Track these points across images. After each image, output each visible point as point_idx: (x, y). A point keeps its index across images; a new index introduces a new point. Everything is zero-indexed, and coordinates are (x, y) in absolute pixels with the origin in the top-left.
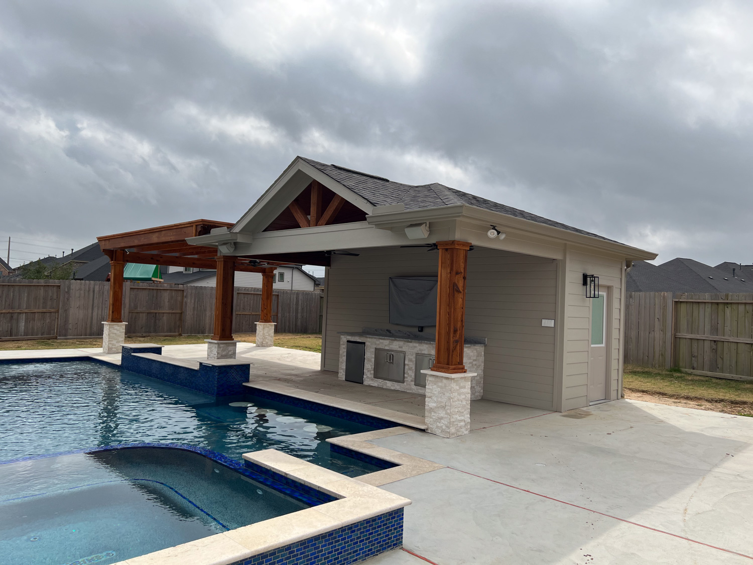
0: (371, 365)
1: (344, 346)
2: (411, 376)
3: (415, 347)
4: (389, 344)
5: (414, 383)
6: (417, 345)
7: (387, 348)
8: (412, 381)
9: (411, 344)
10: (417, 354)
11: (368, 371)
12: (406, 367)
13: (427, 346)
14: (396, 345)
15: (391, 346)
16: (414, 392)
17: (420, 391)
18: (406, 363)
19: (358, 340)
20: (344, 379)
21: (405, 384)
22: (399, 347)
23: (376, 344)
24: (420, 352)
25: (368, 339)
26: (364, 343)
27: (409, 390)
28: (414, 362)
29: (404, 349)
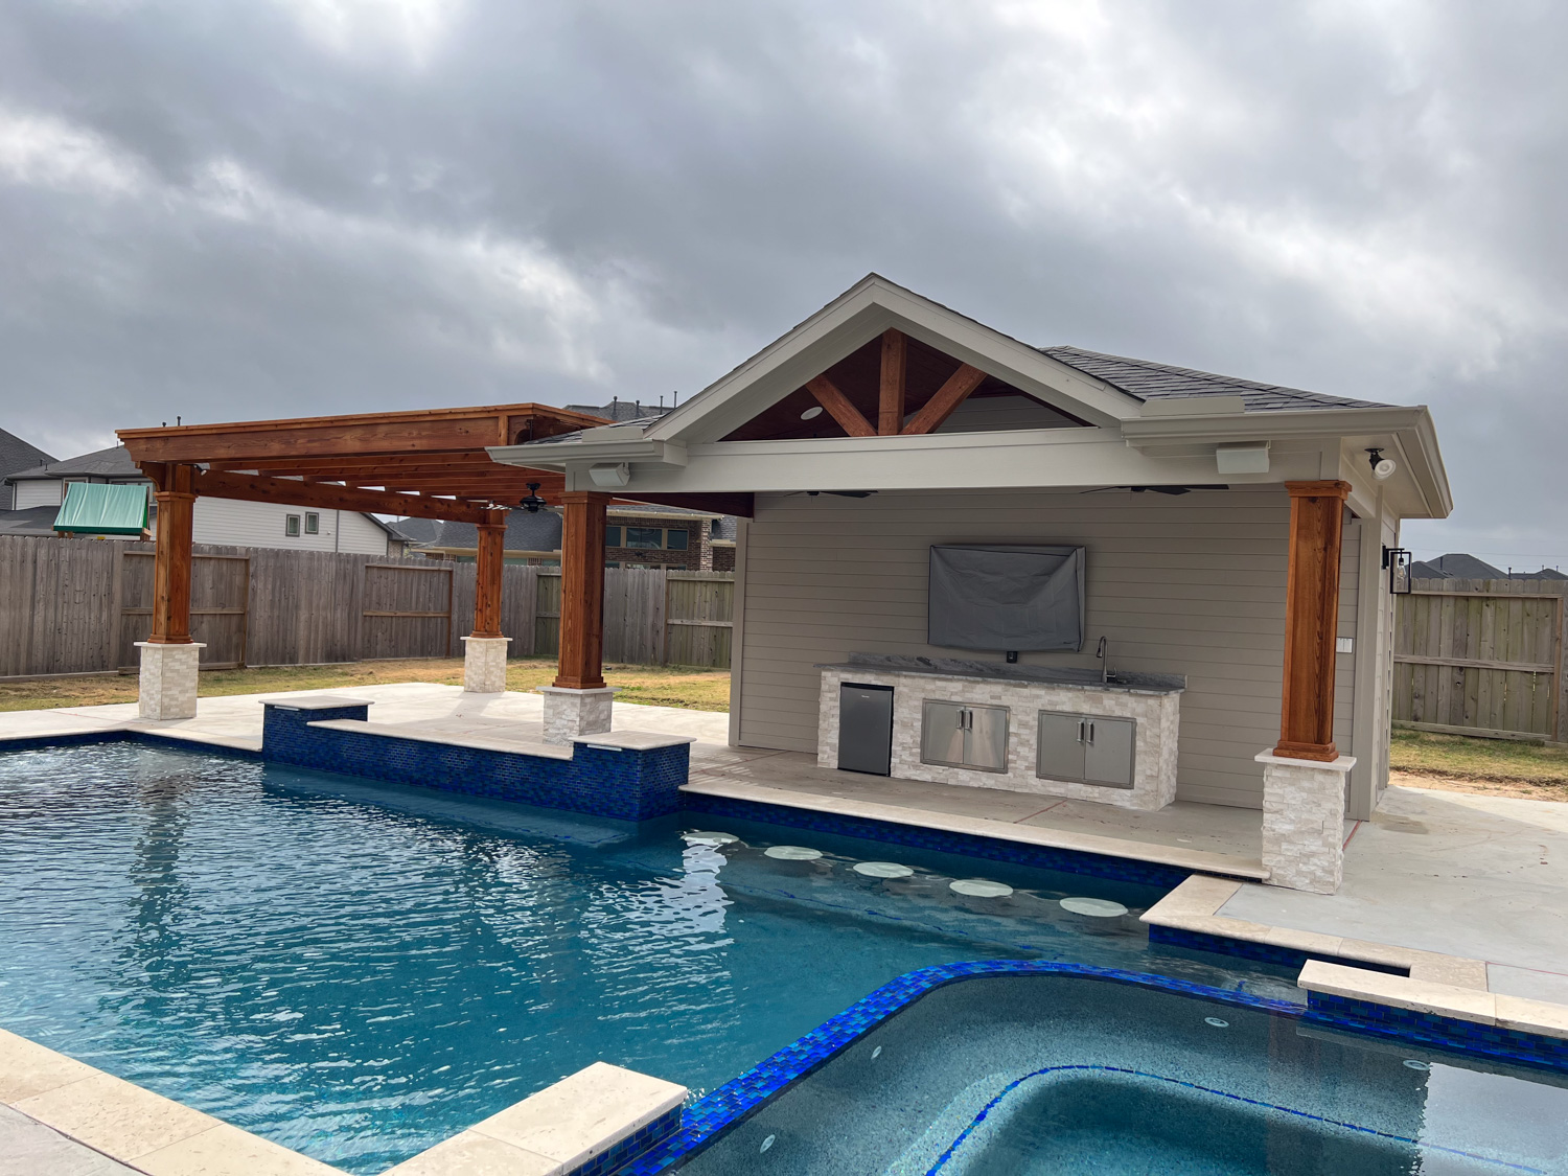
0: (912, 737)
1: (833, 695)
2: (1025, 759)
3: (1038, 697)
4: (963, 691)
5: (1034, 773)
6: (1042, 692)
7: (955, 698)
8: (1028, 768)
9: (1025, 691)
10: (1042, 712)
11: (904, 749)
12: (1013, 740)
13: (1070, 694)
14: (982, 693)
15: (968, 695)
16: (1035, 791)
17: (1052, 789)
18: (1012, 729)
19: (874, 683)
20: (834, 764)
21: (1010, 774)
22: (992, 697)
23: (924, 690)
24: (1049, 708)
25: (903, 680)
26: (892, 689)
27: (1021, 787)
28: (1036, 729)
29: (1005, 701)
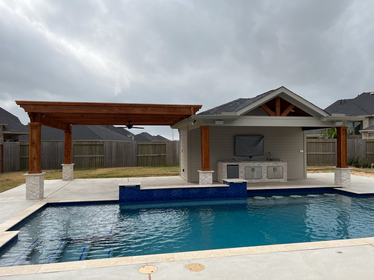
0: (243, 174)
1: (226, 168)
3: (267, 164)
4: (253, 164)
5: (267, 178)
6: (267, 163)
7: (251, 166)
8: (265, 177)
9: (264, 163)
10: (267, 167)
11: (241, 177)
13: (272, 163)
14: (256, 164)
15: (254, 165)
16: (267, 181)
17: (270, 181)
18: (262, 171)
19: (234, 164)
21: (262, 179)
22: (258, 165)
23: (245, 165)
24: (269, 166)
25: (240, 163)
26: (238, 165)
27: (265, 181)
28: (266, 170)
29: (261, 165)
